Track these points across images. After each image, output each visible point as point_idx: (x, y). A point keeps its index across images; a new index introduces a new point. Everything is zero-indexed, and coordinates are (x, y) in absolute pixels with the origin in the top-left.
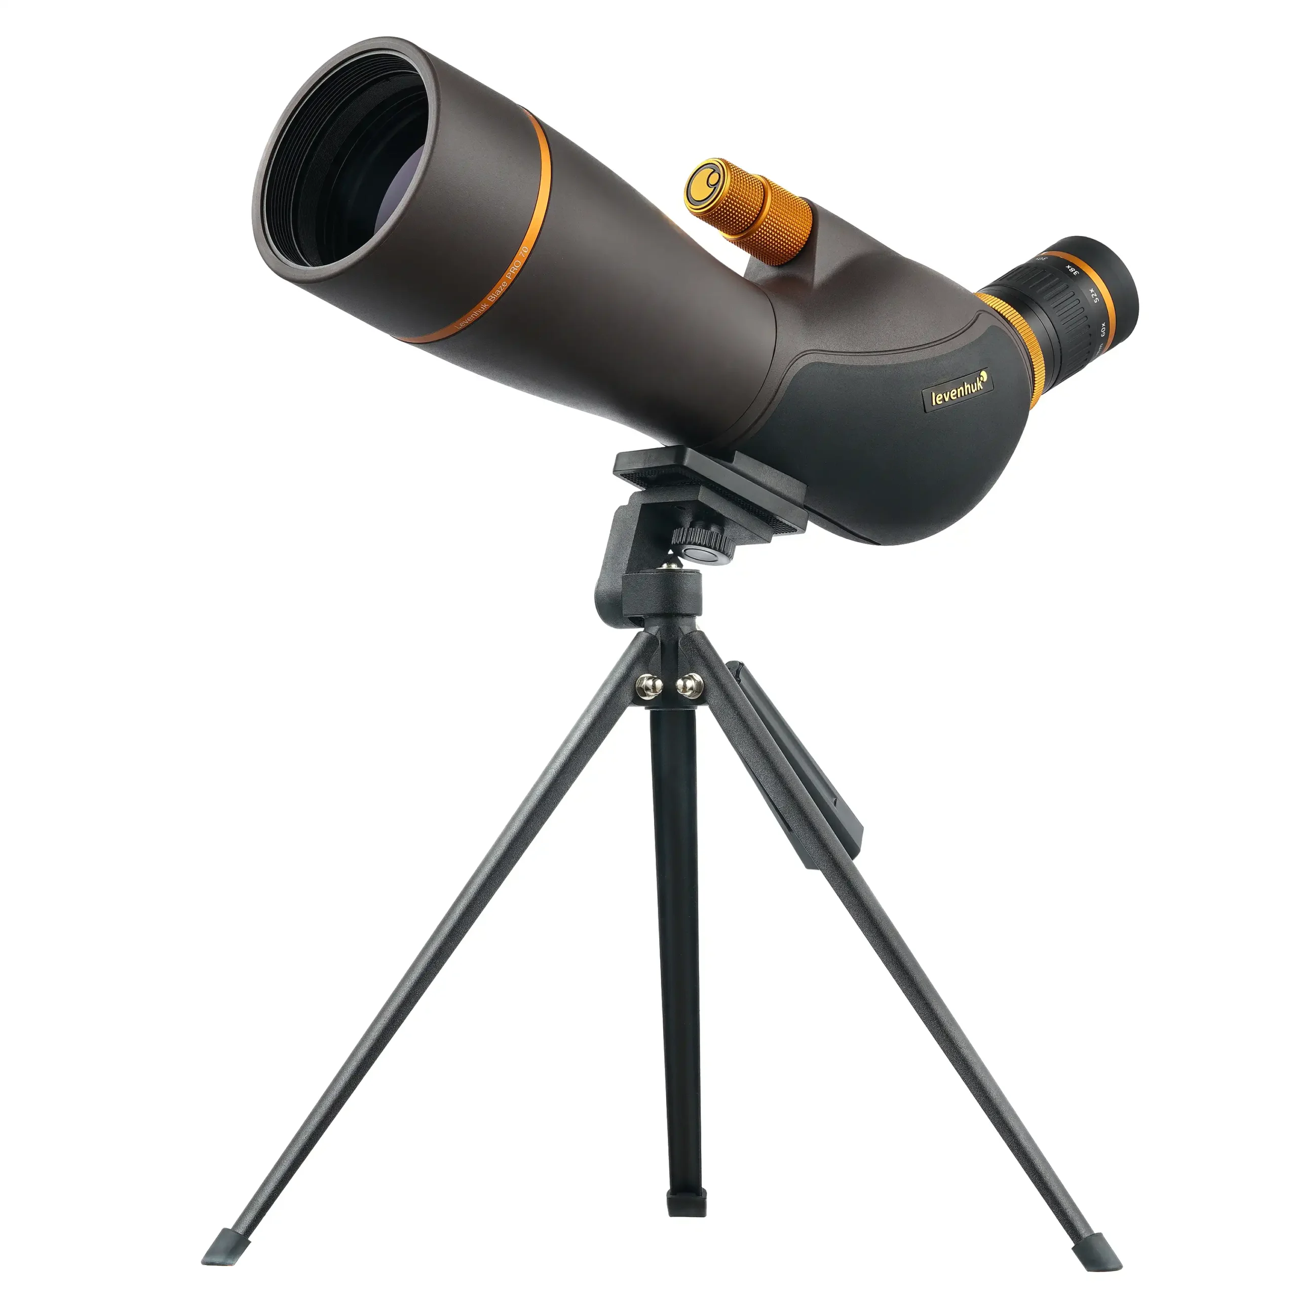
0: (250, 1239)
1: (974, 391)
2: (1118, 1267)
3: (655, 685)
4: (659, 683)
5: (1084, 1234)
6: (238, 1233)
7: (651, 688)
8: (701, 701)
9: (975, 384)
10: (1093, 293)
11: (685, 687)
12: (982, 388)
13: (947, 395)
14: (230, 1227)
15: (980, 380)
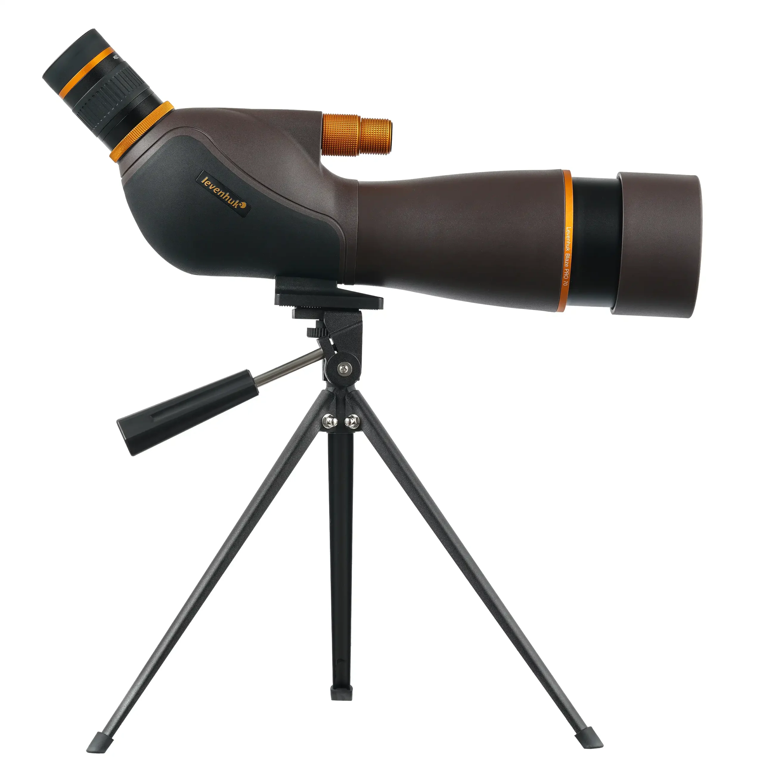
3: (333, 421)
6: (106, 735)
7: (331, 422)
11: (350, 423)
14: (101, 731)
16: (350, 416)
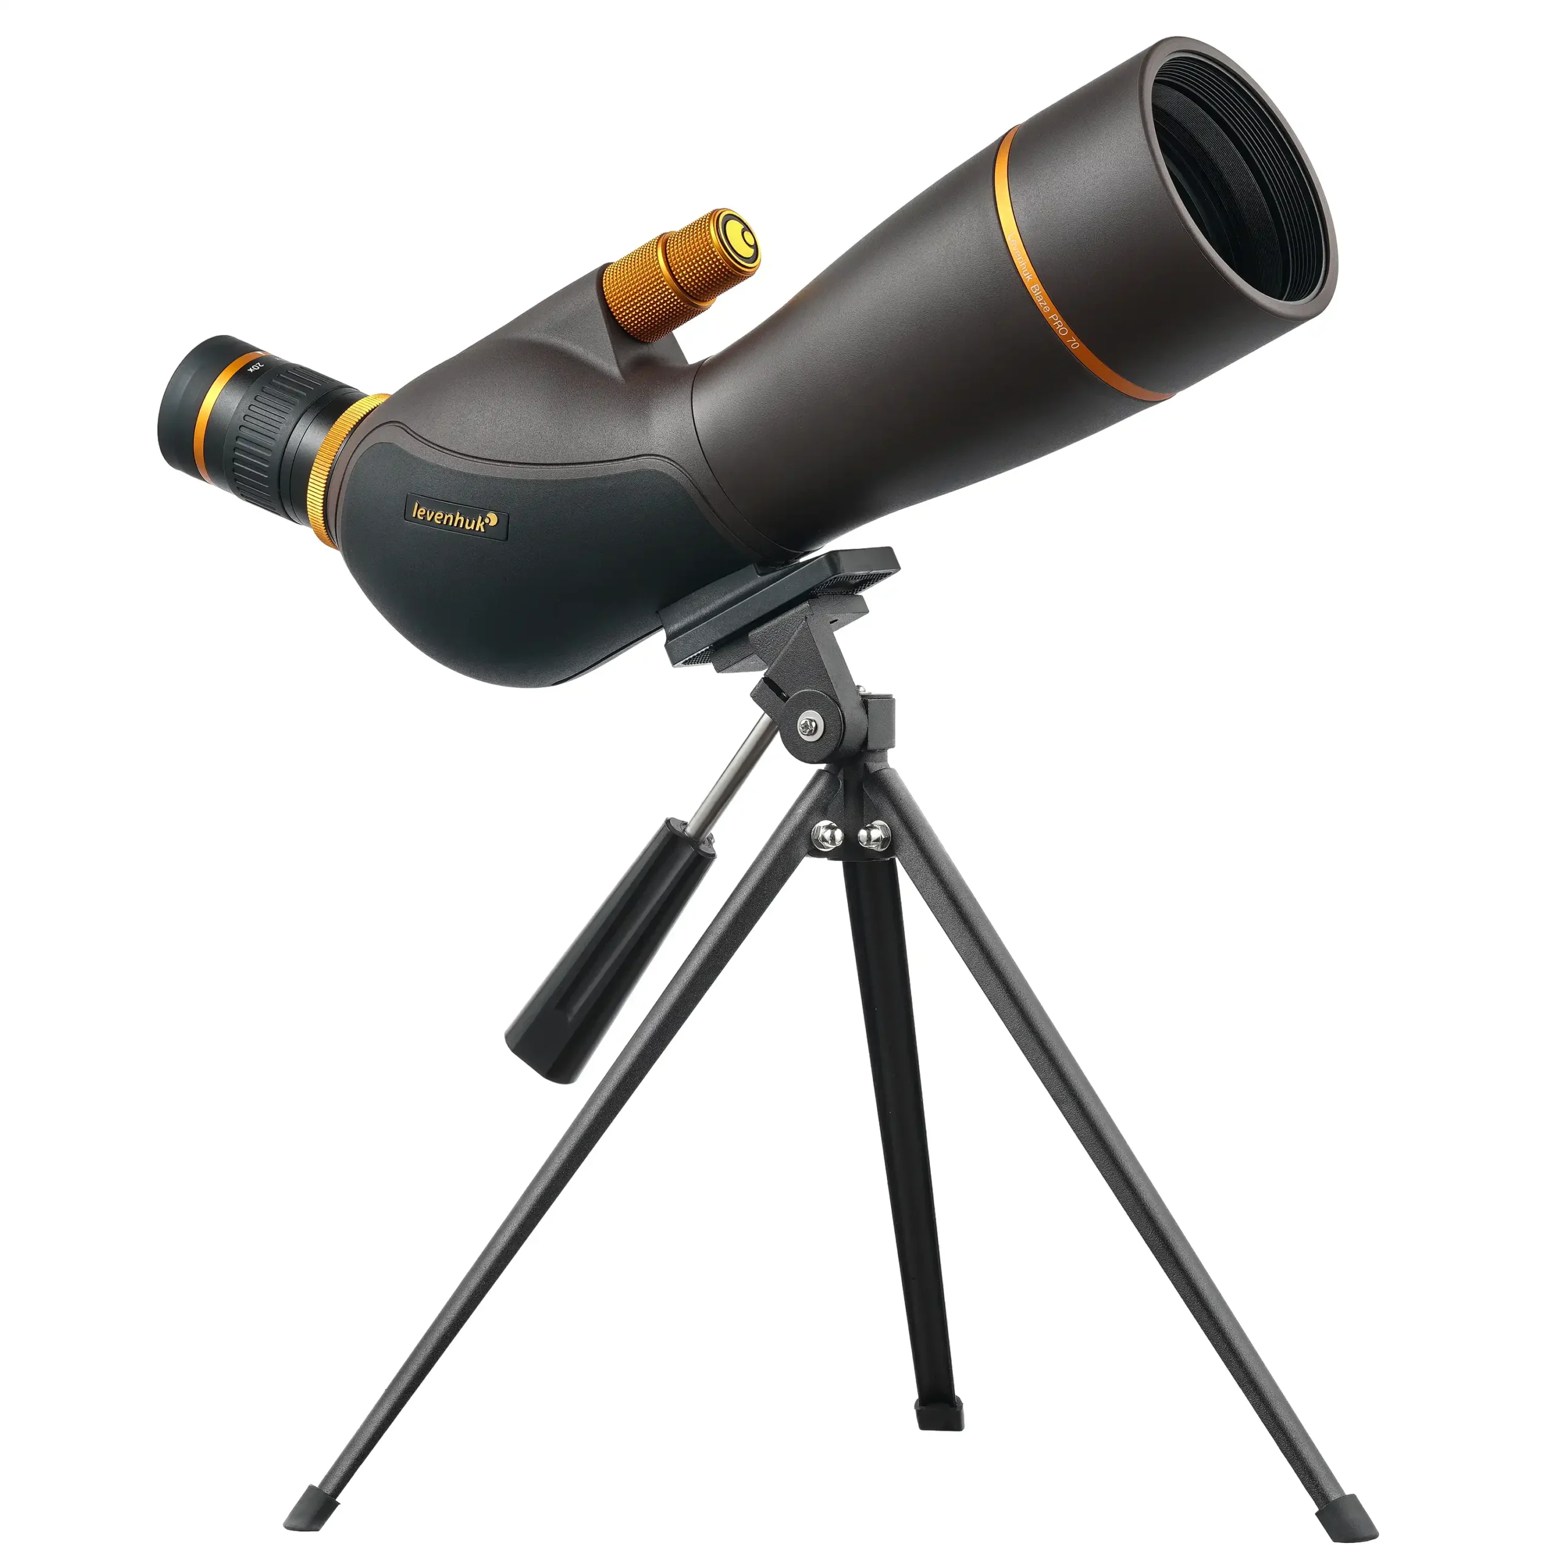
3: (834, 835)
7: (828, 838)
16: (869, 825)
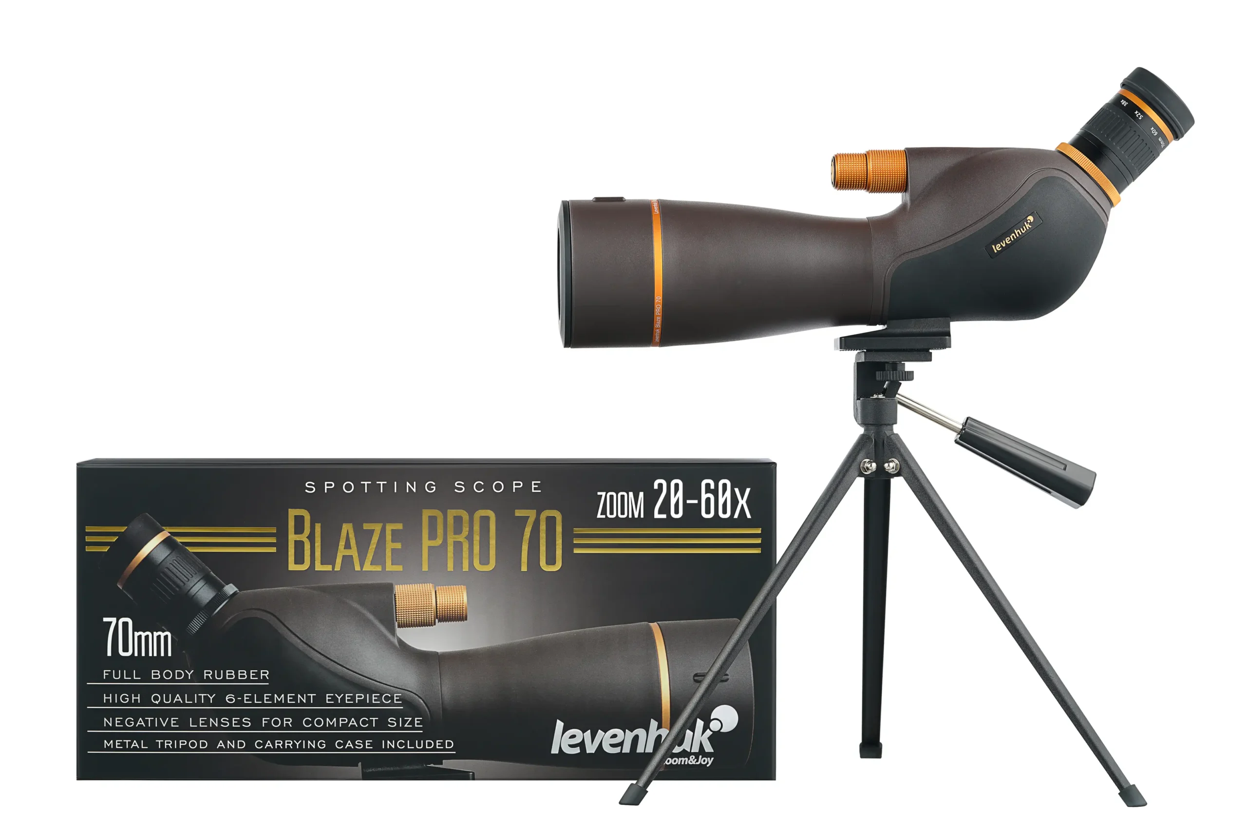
0: (647, 790)
1: (1023, 232)
2: (1145, 804)
4: (874, 465)
5: (1125, 786)
8: (898, 474)
9: (1024, 227)
10: (1138, 113)
12: (1030, 227)
13: (1003, 243)
15: (1027, 223)
